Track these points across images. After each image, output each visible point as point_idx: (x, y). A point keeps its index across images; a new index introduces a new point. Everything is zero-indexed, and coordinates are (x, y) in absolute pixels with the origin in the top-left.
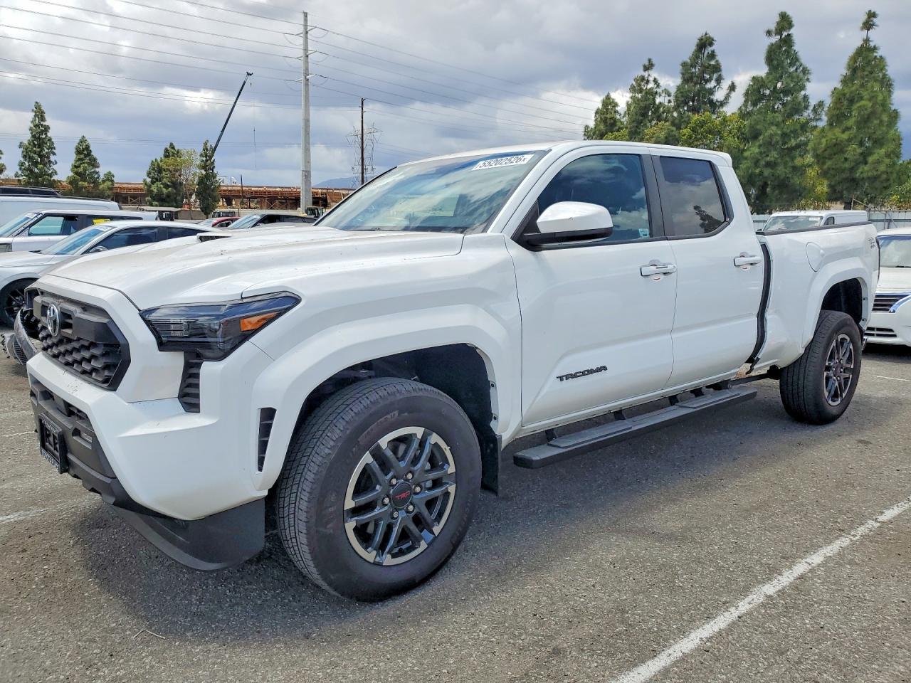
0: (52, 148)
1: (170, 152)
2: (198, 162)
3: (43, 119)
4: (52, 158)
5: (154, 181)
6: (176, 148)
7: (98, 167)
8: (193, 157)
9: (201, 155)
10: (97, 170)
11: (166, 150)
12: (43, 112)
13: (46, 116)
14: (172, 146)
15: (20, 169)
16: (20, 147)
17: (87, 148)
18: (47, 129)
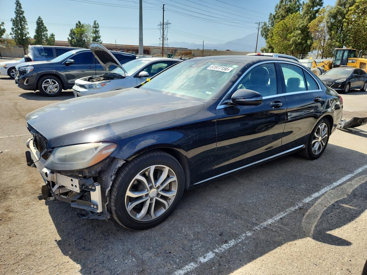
0: (25, 22)
1: (79, 25)
2: (92, 31)
3: (20, 7)
4: (26, 27)
5: (73, 38)
6: (82, 24)
7: (47, 31)
8: (89, 28)
9: (93, 27)
10: (47, 32)
11: (77, 24)
12: (20, 4)
13: (22, 6)
14: (79, 22)
15: (12, 31)
16: (11, 21)
17: (42, 21)
18: (23, 12)
